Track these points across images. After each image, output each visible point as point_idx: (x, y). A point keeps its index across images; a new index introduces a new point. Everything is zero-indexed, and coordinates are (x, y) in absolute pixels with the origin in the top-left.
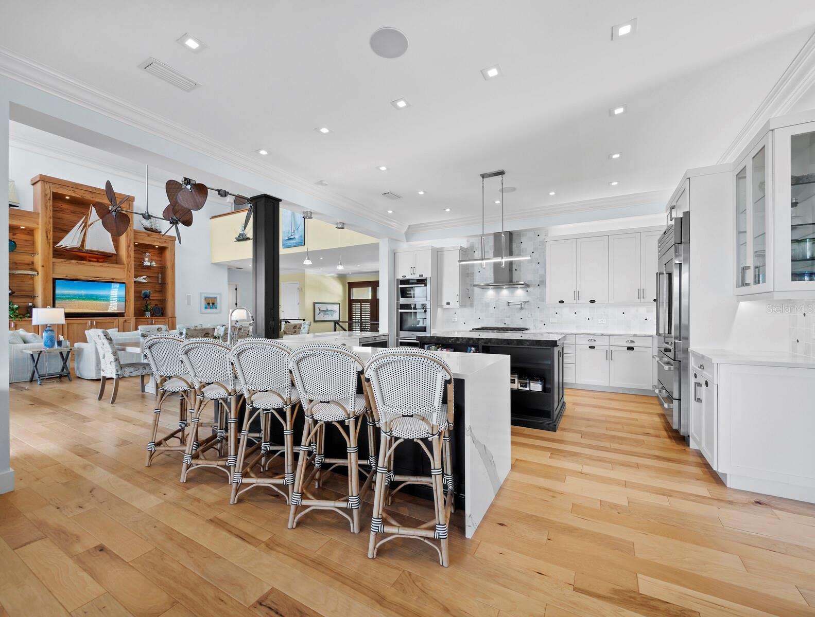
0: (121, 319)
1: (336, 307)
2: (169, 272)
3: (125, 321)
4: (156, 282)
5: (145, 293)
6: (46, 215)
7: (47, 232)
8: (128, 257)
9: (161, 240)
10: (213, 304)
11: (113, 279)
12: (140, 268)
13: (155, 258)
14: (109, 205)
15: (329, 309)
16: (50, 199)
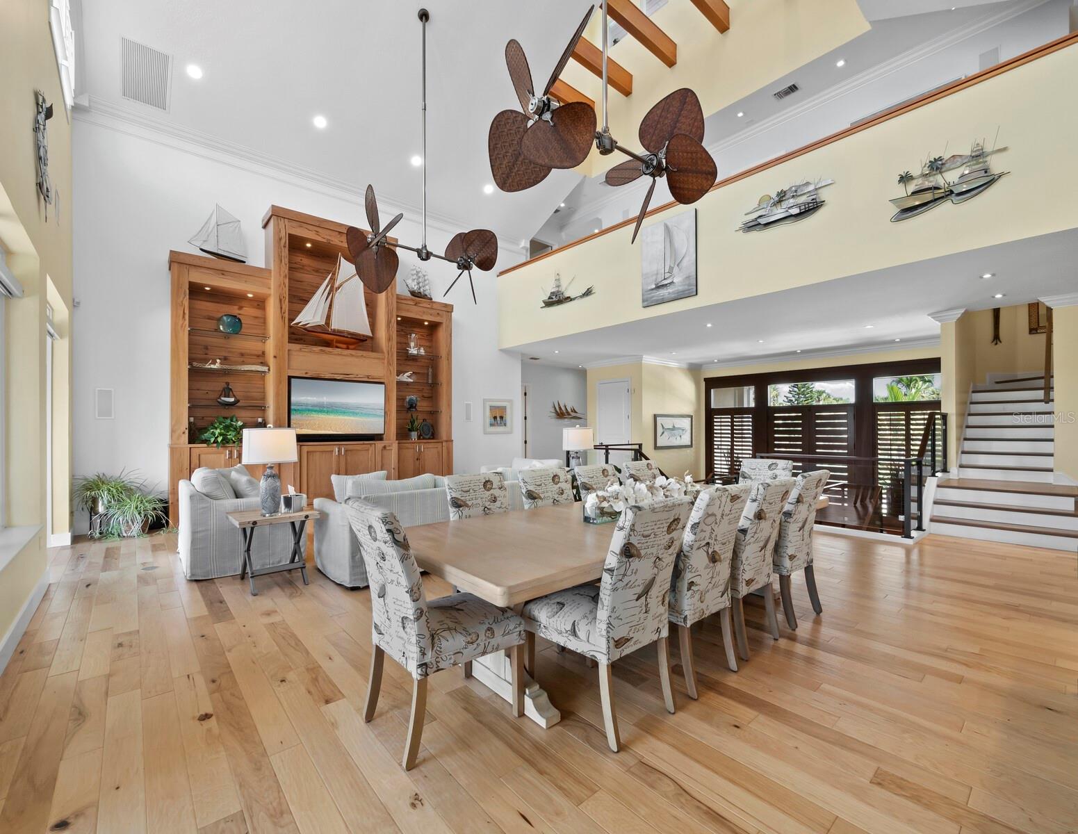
0: (379, 444)
1: (686, 423)
2: (443, 364)
3: (385, 447)
4: (425, 381)
5: (411, 400)
6: (280, 272)
7: (281, 300)
8: (389, 339)
9: (432, 311)
10: (502, 418)
11: (368, 377)
12: (405, 359)
13: (424, 343)
14: (368, 232)
15: (676, 426)
16: (285, 247)
